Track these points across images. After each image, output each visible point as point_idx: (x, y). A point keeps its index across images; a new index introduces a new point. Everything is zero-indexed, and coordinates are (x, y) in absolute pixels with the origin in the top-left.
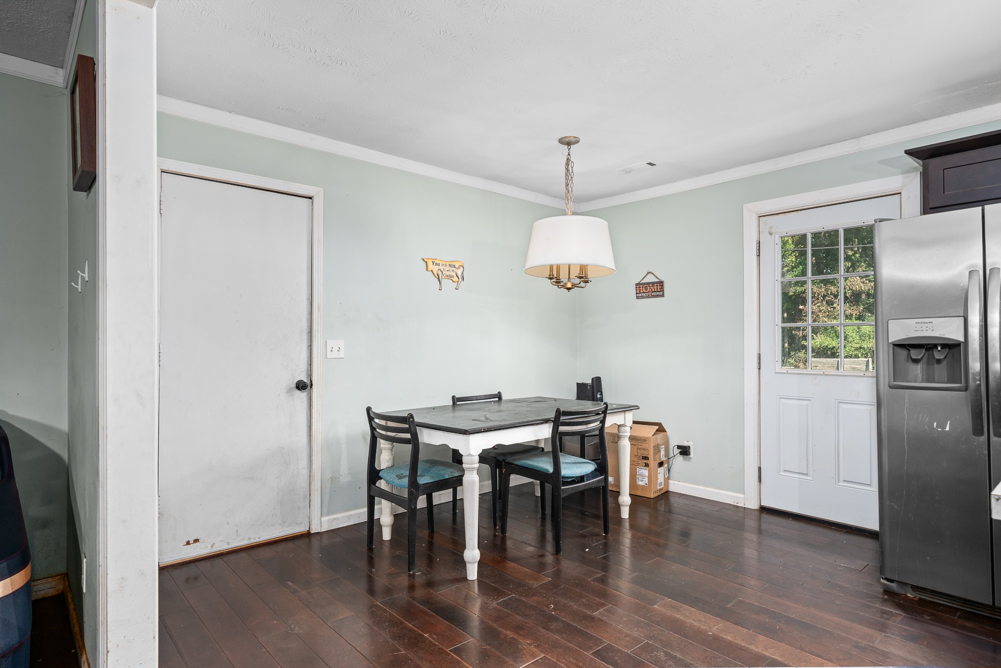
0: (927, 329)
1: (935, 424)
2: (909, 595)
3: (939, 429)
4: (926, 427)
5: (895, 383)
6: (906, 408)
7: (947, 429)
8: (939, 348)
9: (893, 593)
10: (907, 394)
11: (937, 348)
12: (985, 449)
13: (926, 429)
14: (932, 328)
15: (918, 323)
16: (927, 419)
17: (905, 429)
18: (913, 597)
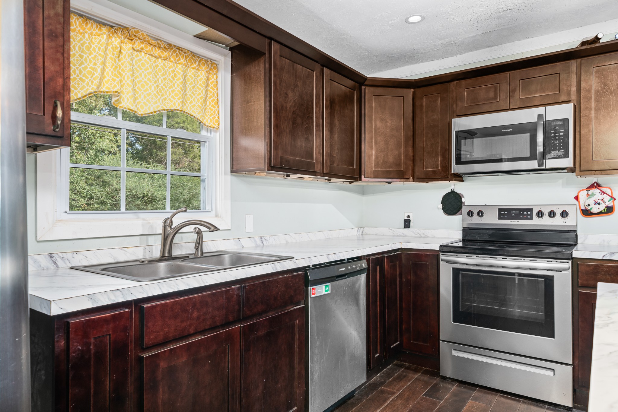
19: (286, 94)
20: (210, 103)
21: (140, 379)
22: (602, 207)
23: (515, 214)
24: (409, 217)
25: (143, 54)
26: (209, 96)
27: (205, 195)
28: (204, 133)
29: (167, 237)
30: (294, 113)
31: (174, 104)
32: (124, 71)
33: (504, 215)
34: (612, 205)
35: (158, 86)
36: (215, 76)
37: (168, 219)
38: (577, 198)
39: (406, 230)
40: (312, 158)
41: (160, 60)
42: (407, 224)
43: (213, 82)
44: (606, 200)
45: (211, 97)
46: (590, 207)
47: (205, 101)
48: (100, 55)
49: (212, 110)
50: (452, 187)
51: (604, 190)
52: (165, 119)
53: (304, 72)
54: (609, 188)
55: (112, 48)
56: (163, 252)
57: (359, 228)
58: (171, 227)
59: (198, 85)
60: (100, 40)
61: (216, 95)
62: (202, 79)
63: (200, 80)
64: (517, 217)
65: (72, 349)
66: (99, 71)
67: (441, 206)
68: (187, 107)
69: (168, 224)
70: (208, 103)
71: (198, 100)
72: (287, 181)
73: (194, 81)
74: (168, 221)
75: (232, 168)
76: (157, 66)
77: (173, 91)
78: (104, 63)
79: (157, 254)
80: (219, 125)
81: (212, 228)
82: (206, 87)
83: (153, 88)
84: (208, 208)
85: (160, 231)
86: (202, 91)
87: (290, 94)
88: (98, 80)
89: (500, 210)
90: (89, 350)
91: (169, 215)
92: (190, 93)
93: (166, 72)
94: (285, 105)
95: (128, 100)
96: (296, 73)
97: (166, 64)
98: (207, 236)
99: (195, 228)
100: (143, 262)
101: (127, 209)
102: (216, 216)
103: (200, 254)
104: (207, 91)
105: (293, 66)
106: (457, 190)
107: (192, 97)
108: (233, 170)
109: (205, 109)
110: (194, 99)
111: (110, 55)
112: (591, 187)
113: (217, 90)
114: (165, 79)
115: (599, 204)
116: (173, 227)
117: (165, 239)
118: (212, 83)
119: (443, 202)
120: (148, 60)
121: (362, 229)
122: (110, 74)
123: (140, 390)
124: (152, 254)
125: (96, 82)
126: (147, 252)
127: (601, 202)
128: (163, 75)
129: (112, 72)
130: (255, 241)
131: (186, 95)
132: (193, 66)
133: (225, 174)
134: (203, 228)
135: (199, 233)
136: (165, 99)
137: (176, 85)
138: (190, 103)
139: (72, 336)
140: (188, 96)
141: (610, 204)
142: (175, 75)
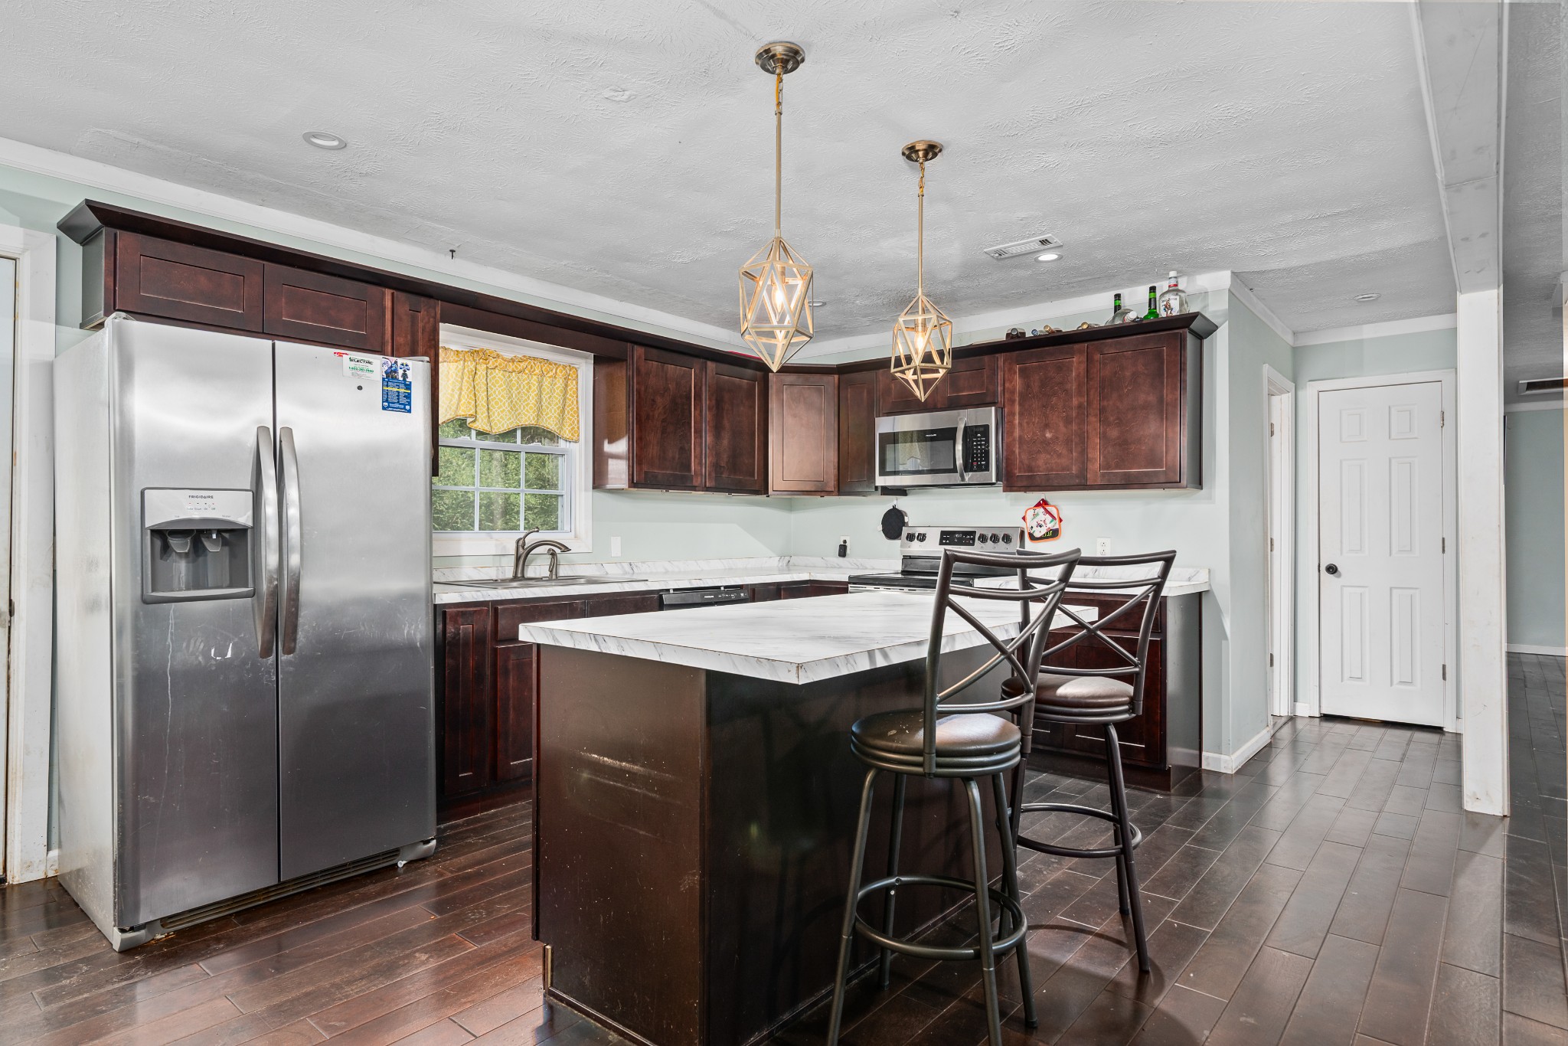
0: (206, 506)
1: (213, 651)
2: (158, 937)
3: (218, 658)
4: (200, 658)
5: (154, 594)
6: (172, 633)
7: (229, 655)
8: (214, 536)
9: (138, 947)
10: (172, 611)
11: (212, 537)
12: (273, 673)
13: (200, 662)
14: (213, 506)
15: (193, 497)
16: (202, 647)
17: (169, 667)
18: (166, 937)
19: (653, 400)
20: (568, 412)
21: (494, 665)
22: (1043, 531)
23: (958, 538)
24: (845, 542)
25: (497, 371)
26: (567, 404)
27: (563, 513)
28: (562, 444)
29: (520, 557)
30: (664, 421)
31: (528, 419)
32: (479, 392)
33: (946, 539)
34: (1057, 527)
35: (512, 402)
36: (574, 382)
37: (521, 539)
38: (1024, 518)
39: (841, 559)
40: (689, 470)
41: (514, 374)
42: (843, 551)
43: (572, 388)
44: (1047, 521)
45: (570, 405)
46: (1033, 529)
47: (563, 411)
48: (457, 381)
49: (571, 420)
50: (895, 502)
51: (1049, 508)
52: (519, 433)
53: (677, 372)
54: (1054, 506)
55: (468, 371)
56: (516, 572)
57: (781, 557)
58: (523, 547)
59: (555, 395)
60: (458, 366)
61: (575, 403)
62: (559, 387)
63: (558, 388)
64: (960, 543)
65: (448, 631)
66: (457, 396)
67: (880, 528)
68: (543, 420)
69: (521, 544)
70: (566, 413)
71: (555, 411)
72: (667, 494)
73: (551, 390)
74: (521, 542)
75: (594, 483)
76: (511, 381)
77: (527, 405)
78: (461, 389)
79: (510, 575)
80: (578, 436)
81: (563, 548)
82: (564, 396)
83: (507, 404)
84: (567, 528)
85: (513, 552)
86: (559, 401)
87: (659, 400)
88: (455, 406)
89: (943, 533)
90: (459, 634)
91: (522, 536)
92: (546, 404)
93: (520, 386)
94: (651, 414)
95: (482, 420)
96: (666, 375)
97: (520, 377)
98: (561, 556)
99: (549, 550)
100: (496, 580)
101: (480, 529)
102: (575, 537)
103: (554, 577)
104: (565, 399)
105: (663, 367)
106: (900, 507)
107: (548, 408)
108: (595, 487)
109: (563, 419)
110: (551, 410)
111: (466, 378)
112: (1038, 505)
113: (577, 397)
114: (519, 393)
115: (1041, 526)
116: (525, 547)
117: (518, 559)
118: (571, 390)
119: (883, 523)
120: (502, 377)
121: (787, 558)
122: (466, 396)
123: (494, 674)
124: (505, 575)
125: (454, 408)
126: (500, 573)
127: (1043, 524)
128: (517, 389)
129: (468, 396)
130: (623, 567)
131: (542, 406)
132: (549, 375)
133: (586, 490)
134: (558, 551)
135: (553, 554)
136: (519, 414)
137: (531, 398)
138: (546, 415)
139: (448, 621)
140: (544, 407)
141: (1053, 525)
142: (530, 387)
